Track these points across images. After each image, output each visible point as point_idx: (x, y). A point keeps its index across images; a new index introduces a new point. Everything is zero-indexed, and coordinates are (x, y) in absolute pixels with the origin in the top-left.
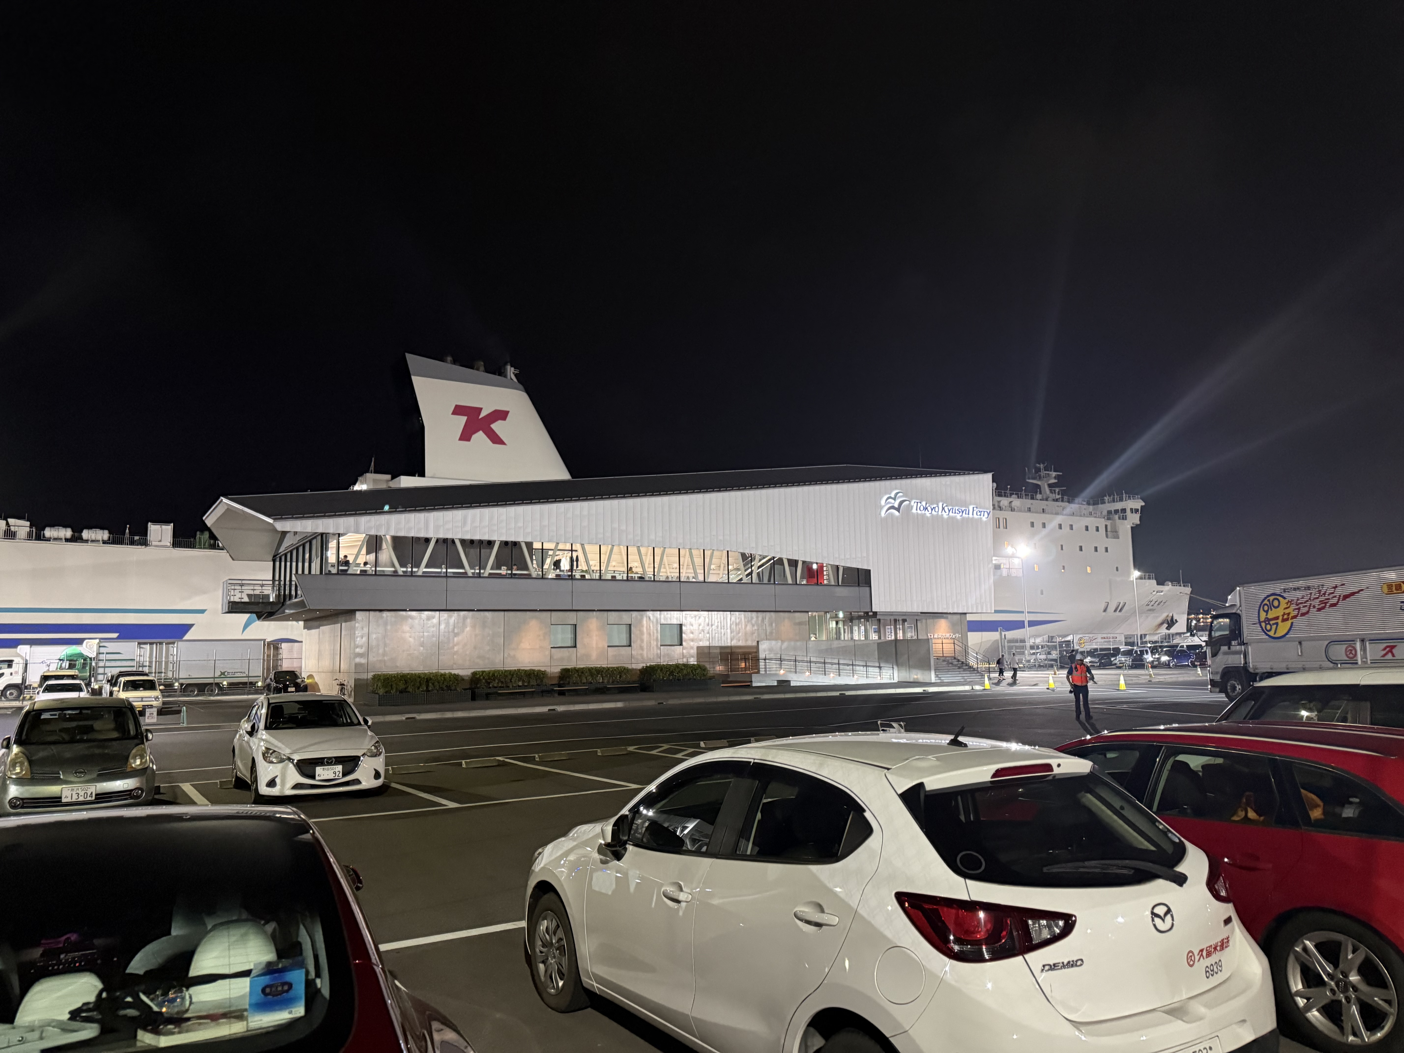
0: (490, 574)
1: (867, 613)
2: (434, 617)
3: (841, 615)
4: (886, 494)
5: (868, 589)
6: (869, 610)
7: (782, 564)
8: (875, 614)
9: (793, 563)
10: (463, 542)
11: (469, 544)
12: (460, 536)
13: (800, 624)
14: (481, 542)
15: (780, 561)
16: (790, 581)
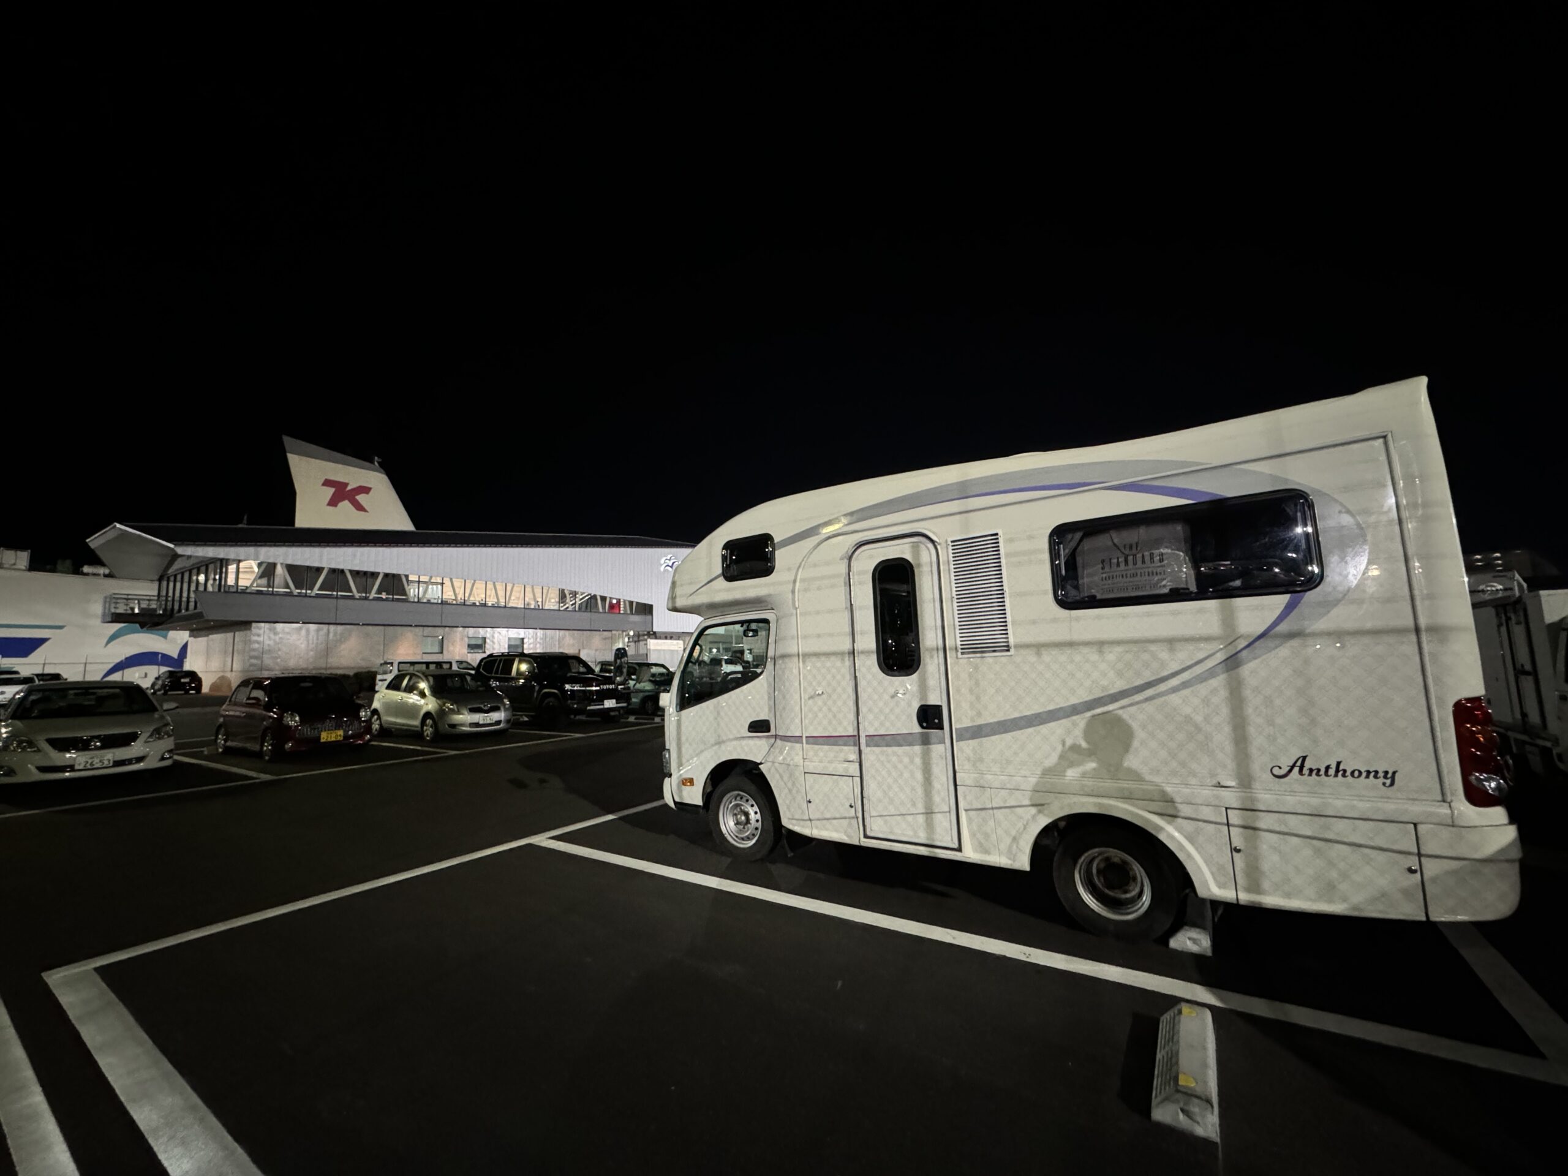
0: (374, 597)
1: (649, 632)
2: (322, 630)
3: (632, 633)
4: (665, 556)
5: (650, 617)
6: (650, 630)
7: (596, 599)
8: (655, 633)
9: (603, 599)
10: (351, 571)
11: (356, 574)
12: (350, 568)
13: (605, 639)
14: (365, 573)
15: (594, 597)
16: (601, 610)
